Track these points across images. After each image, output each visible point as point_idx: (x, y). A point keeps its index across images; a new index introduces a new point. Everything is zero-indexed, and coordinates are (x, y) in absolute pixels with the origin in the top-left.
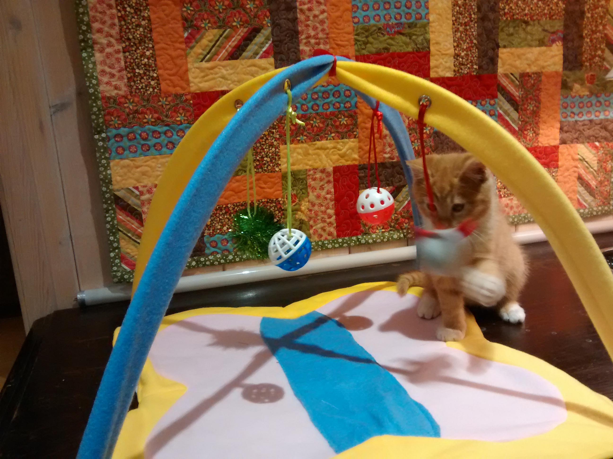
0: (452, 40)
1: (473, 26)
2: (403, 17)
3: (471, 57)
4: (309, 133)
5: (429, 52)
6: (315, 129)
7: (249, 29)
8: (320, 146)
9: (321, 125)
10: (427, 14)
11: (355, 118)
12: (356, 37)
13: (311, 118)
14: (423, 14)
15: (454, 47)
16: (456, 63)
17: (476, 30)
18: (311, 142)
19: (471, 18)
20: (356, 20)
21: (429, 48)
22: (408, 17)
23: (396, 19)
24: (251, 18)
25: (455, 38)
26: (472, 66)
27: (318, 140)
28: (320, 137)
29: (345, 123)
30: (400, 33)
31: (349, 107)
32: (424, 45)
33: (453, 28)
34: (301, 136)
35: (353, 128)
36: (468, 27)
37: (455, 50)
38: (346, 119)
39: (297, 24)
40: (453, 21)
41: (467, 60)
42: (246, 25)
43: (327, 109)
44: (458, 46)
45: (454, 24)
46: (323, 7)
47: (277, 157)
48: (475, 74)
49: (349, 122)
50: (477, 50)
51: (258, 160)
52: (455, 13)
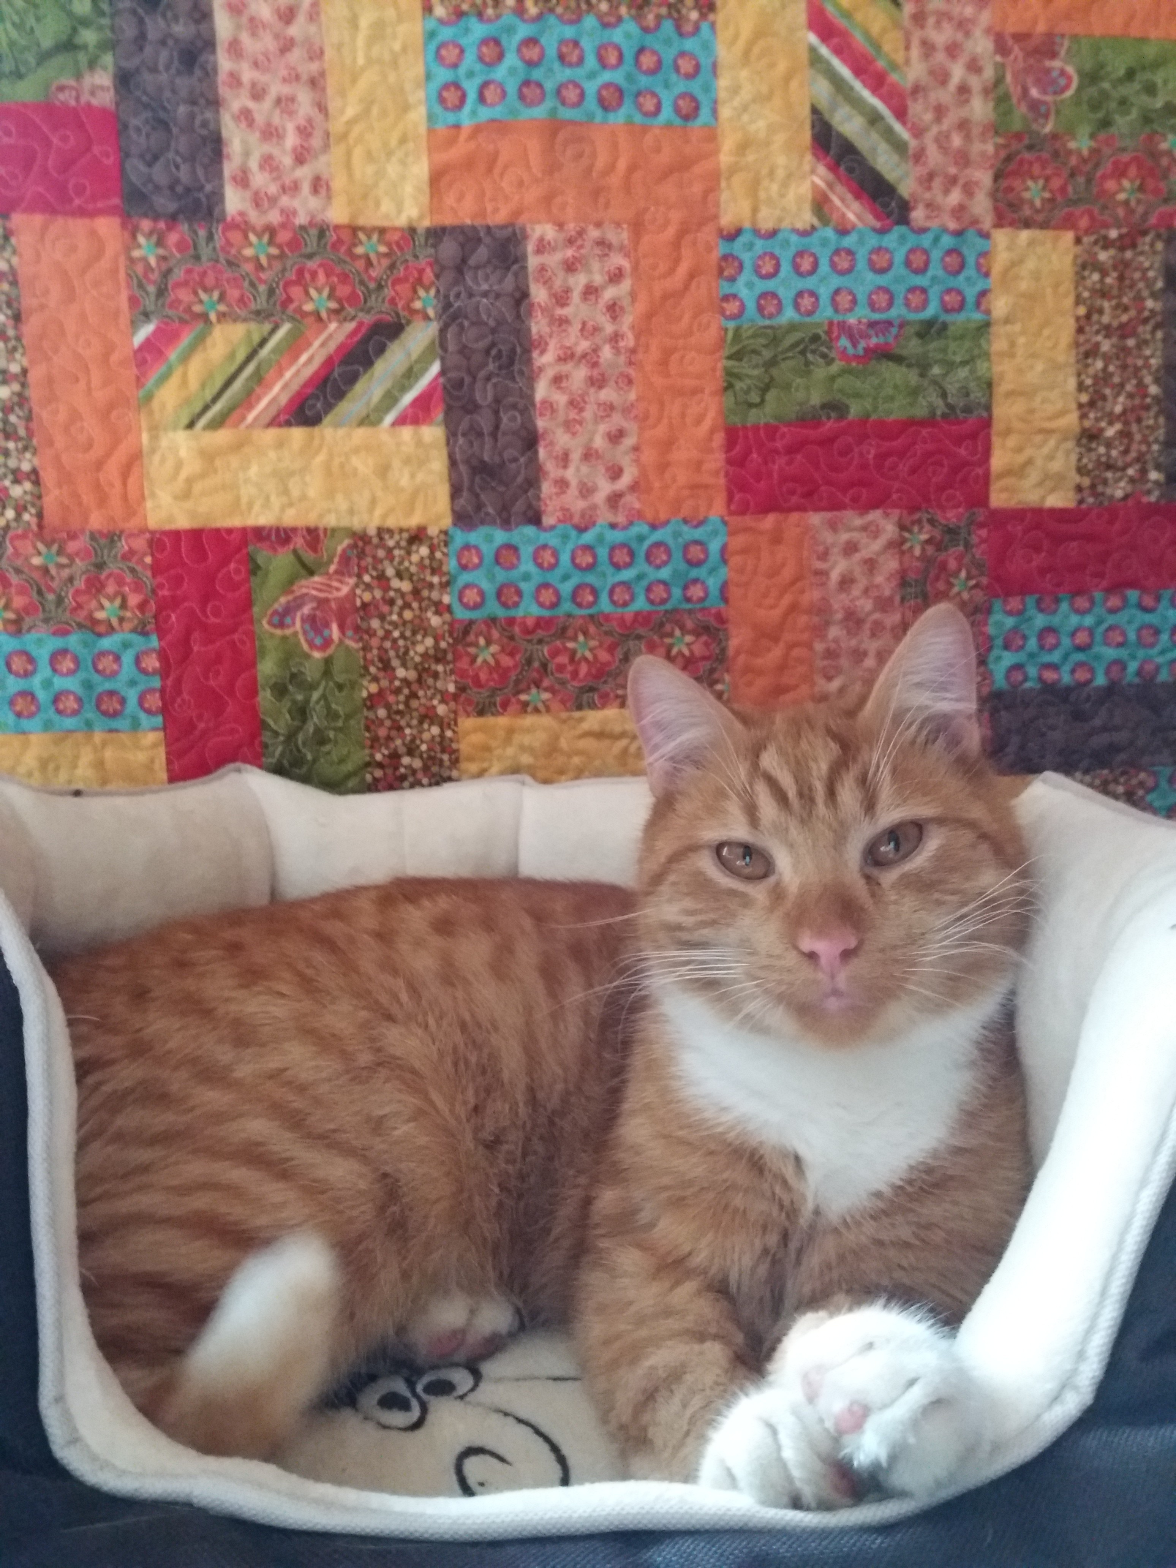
0: (1072, 383)
1: (1148, 336)
2: (899, 301)
3: (1140, 443)
4: (563, 683)
5: (986, 424)
6: (584, 669)
7: (361, 324)
8: (596, 727)
9: (604, 656)
10: (983, 294)
11: (721, 635)
12: (730, 363)
13: (570, 632)
14: (971, 294)
15: (1080, 406)
16: (1085, 461)
17: (1159, 353)
18: (568, 710)
19: (1141, 310)
20: (732, 307)
21: (988, 408)
22: (915, 299)
23: (872, 306)
24: (367, 288)
25: (1083, 377)
26: (1144, 472)
27: (592, 706)
28: (601, 697)
29: (686, 652)
30: (885, 354)
31: (702, 600)
32: (972, 396)
33: (1077, 345)
34: (534, 691)
35: (712, 671)
36: (1131, 342)
37: (1083, 416)
38: (689, 638)
39: (530, 314)
40: (1078, 319)
41: (1126, 452)
42: (351, 311)
43: (625, 604)
44: (1092, 404)
45: (1080, 330)
46: (618, 260)
47: (445, 757)
48: (1153, 498)
49: (698, 649)
50: (1162, 420)
51: (380, 765)
52: (1086, 294)
